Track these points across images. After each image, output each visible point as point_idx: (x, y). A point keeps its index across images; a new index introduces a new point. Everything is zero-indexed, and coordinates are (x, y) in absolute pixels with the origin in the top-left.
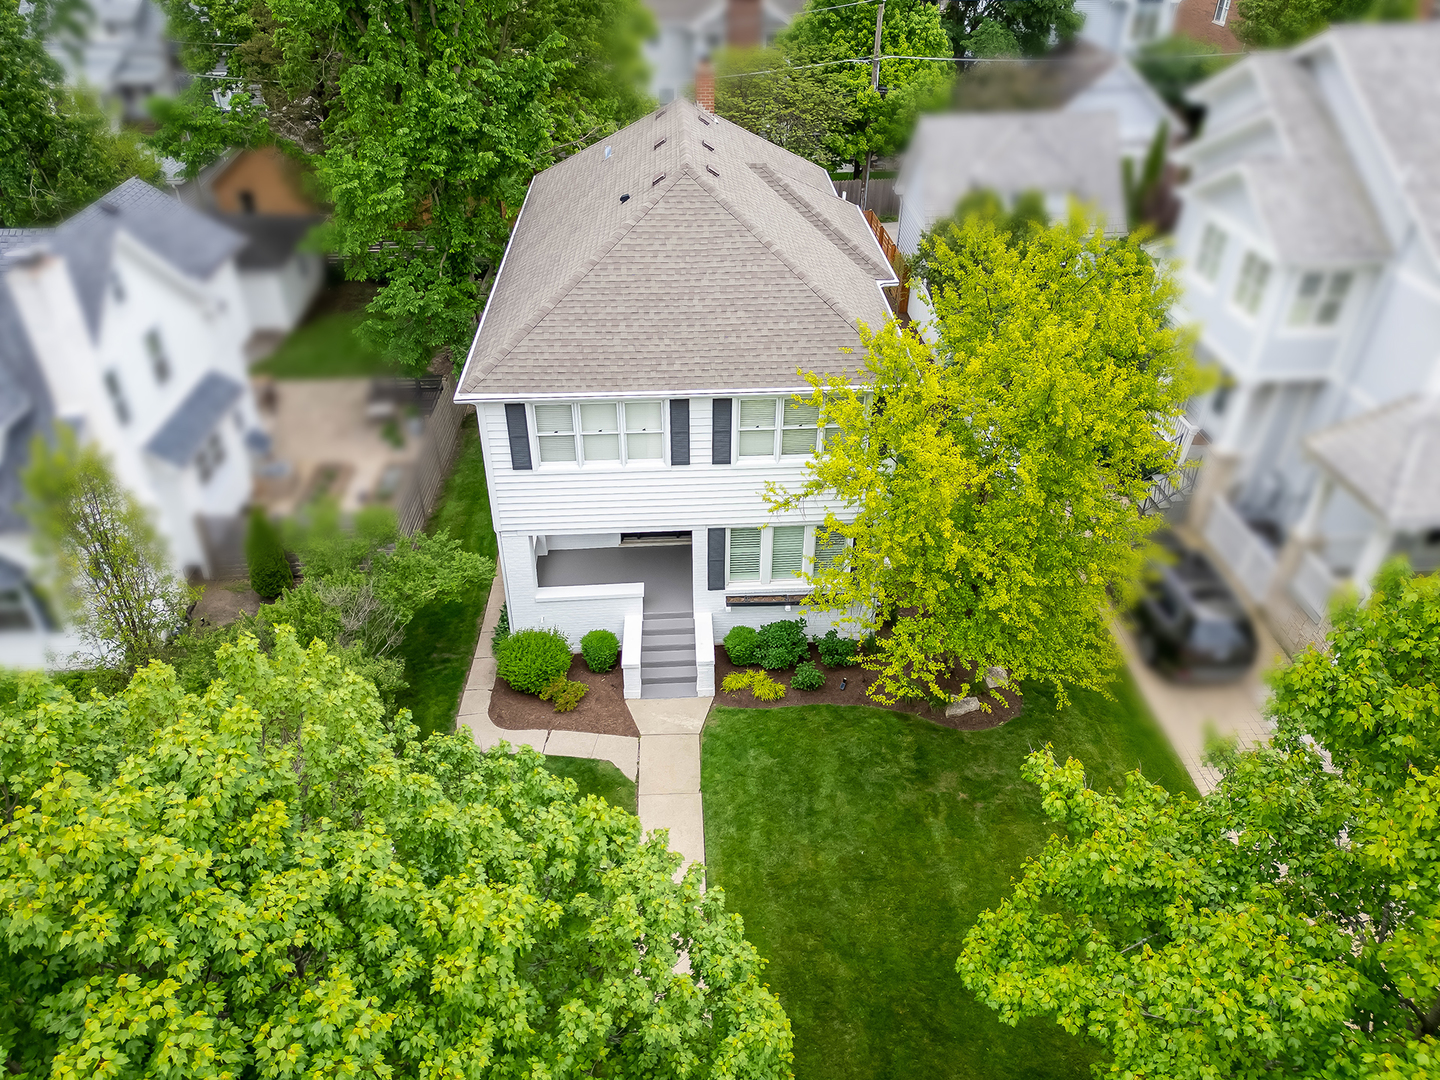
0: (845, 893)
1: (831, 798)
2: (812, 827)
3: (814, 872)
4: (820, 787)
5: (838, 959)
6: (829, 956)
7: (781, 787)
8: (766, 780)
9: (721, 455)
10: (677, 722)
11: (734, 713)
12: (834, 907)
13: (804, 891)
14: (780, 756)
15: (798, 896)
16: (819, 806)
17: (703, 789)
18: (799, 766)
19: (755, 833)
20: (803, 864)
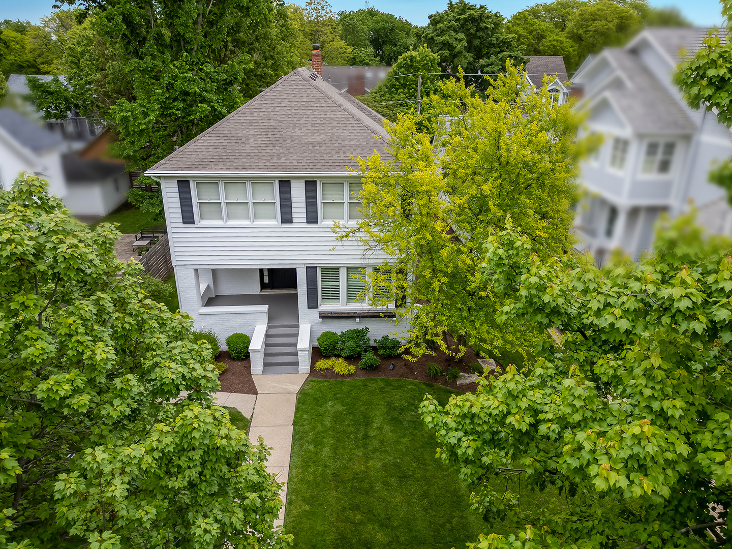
0: (385, 485)
1: (380, 429)
2: (365, 446)
3: (364, 472)
4: (373, 422)
5: (377, 529)
6: (371, 527)
7: (347, 422)
8: (337, 418)
9: (312, 218)
10: (283, 387)
11: (320, 382)
12: (377, 495)
13: (356, 484)
14: (348, 405)
15: (352, 487)
16: (372, 433)
17: (295, 424)
18: (361, 411)
19: (327, 449)
20: (357, 467)
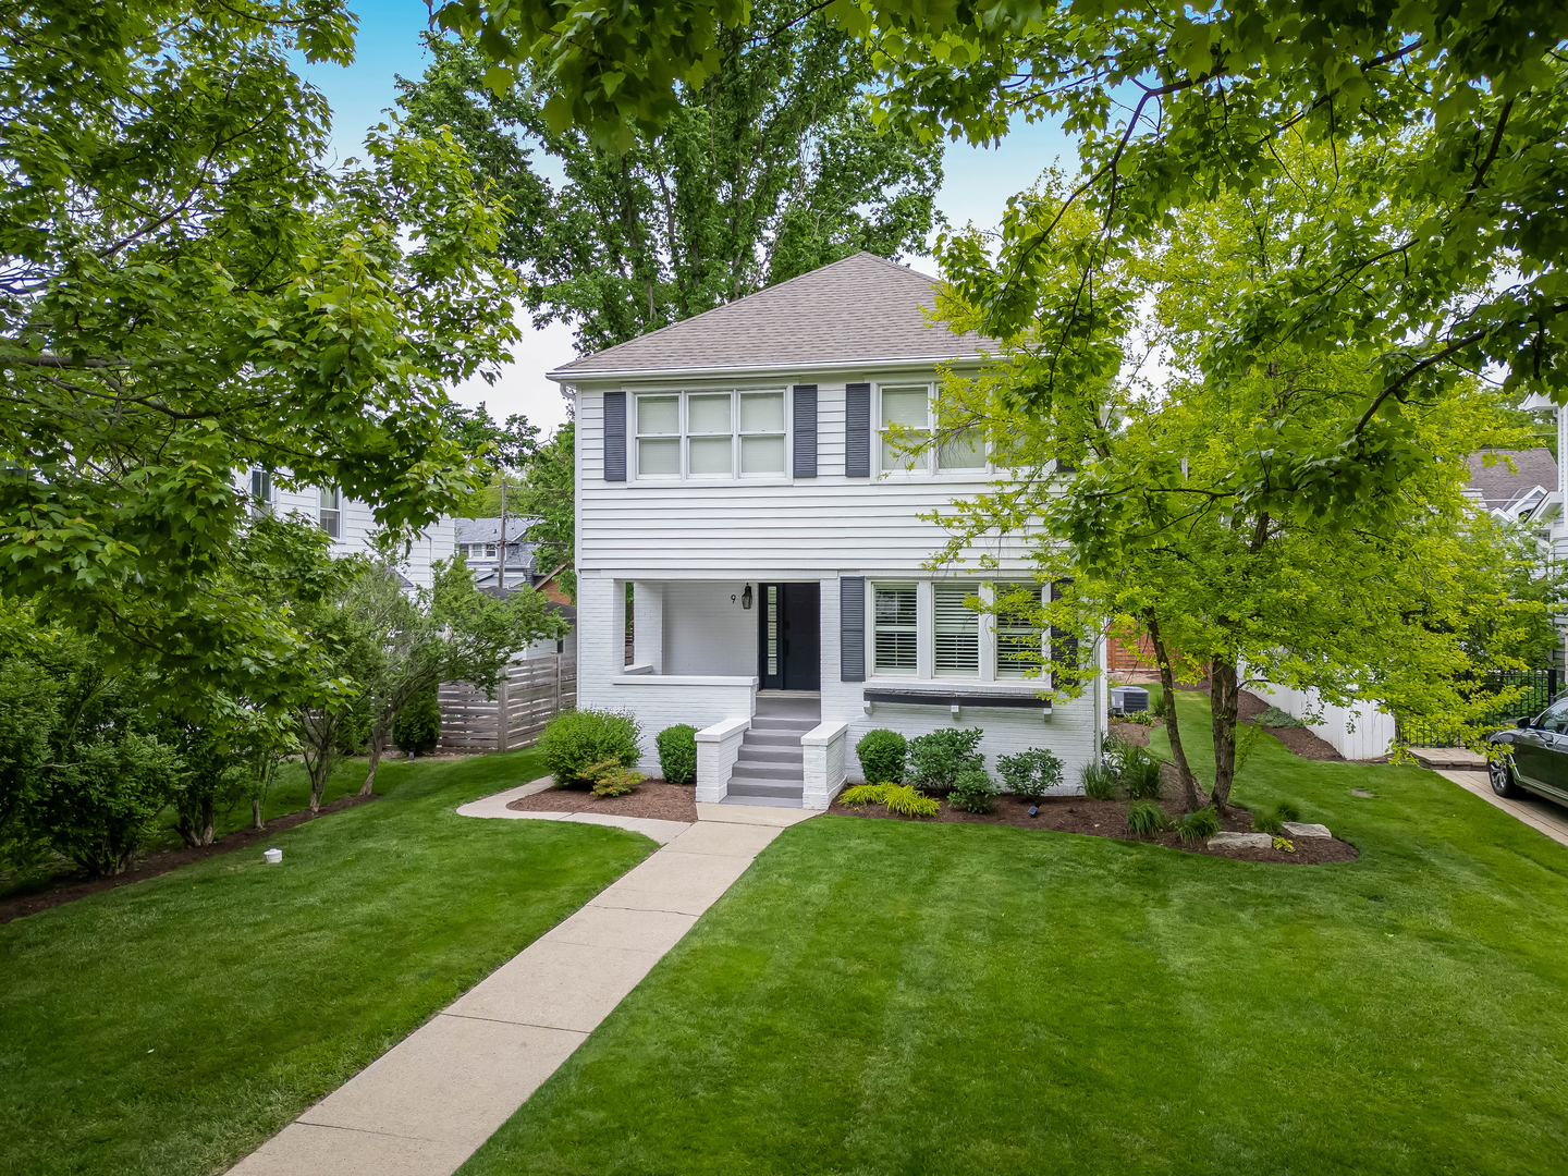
1: (970, 877)
4: (956, 869)
7: (888, 863)
8: (867, 856)
9: (857, 466)
10: (759, 818)
11: (849, 819)
15: (860, 932)
16: (945, 879)
18: (929, 854)
